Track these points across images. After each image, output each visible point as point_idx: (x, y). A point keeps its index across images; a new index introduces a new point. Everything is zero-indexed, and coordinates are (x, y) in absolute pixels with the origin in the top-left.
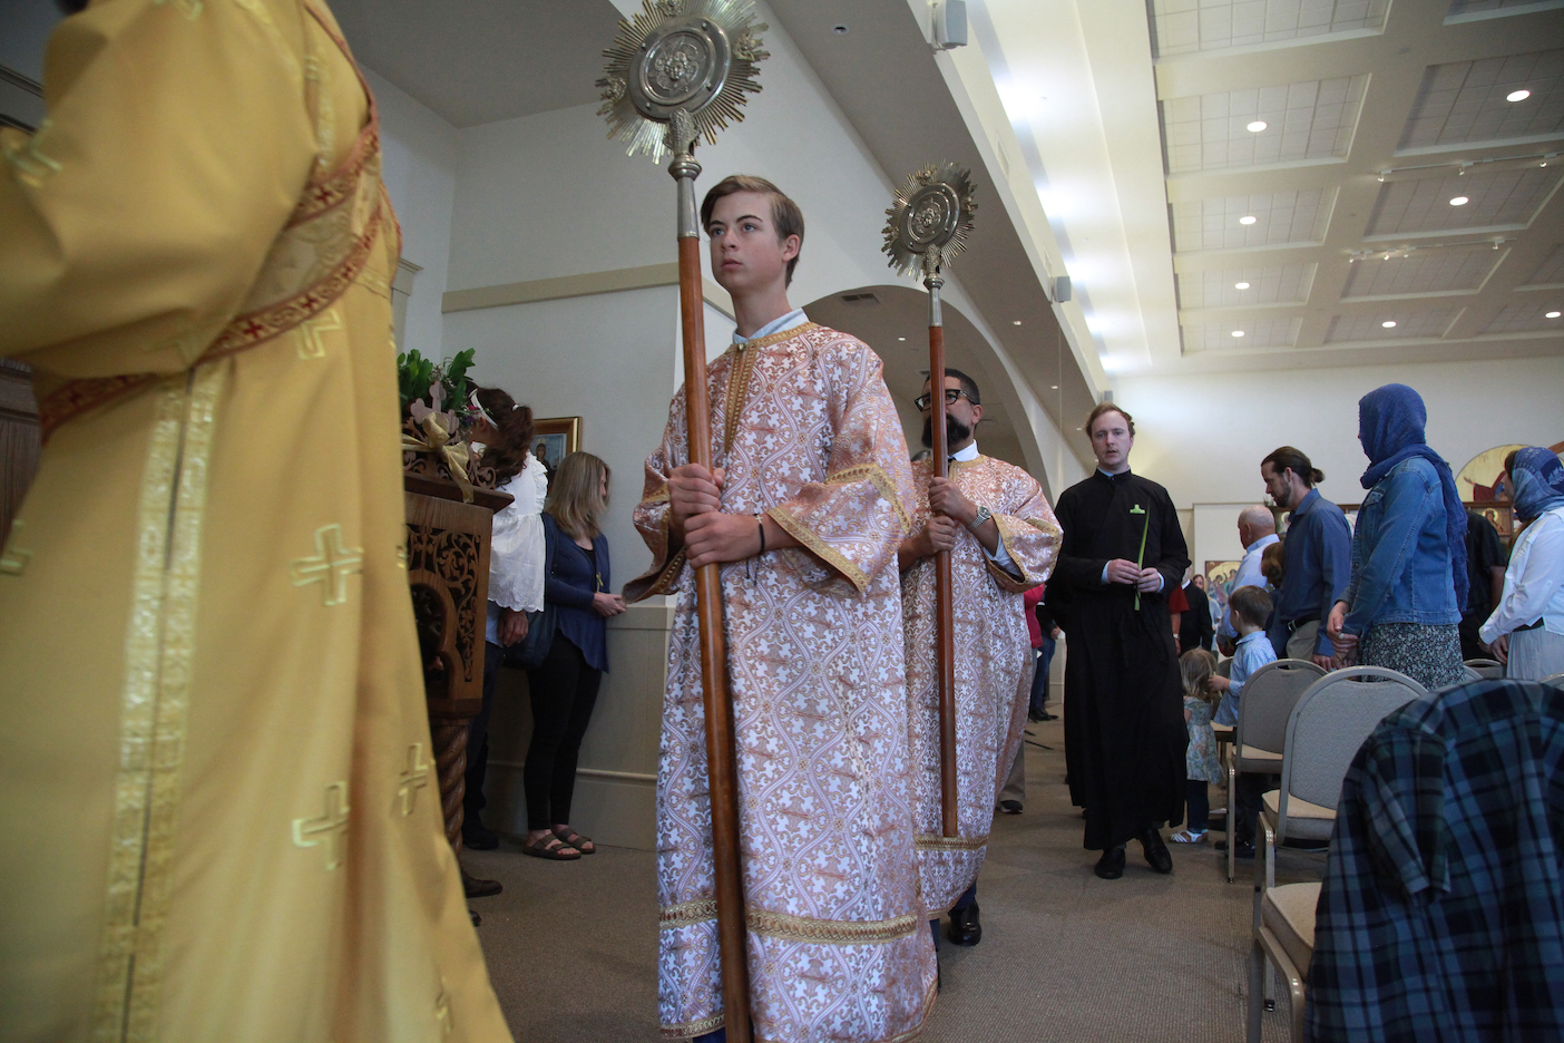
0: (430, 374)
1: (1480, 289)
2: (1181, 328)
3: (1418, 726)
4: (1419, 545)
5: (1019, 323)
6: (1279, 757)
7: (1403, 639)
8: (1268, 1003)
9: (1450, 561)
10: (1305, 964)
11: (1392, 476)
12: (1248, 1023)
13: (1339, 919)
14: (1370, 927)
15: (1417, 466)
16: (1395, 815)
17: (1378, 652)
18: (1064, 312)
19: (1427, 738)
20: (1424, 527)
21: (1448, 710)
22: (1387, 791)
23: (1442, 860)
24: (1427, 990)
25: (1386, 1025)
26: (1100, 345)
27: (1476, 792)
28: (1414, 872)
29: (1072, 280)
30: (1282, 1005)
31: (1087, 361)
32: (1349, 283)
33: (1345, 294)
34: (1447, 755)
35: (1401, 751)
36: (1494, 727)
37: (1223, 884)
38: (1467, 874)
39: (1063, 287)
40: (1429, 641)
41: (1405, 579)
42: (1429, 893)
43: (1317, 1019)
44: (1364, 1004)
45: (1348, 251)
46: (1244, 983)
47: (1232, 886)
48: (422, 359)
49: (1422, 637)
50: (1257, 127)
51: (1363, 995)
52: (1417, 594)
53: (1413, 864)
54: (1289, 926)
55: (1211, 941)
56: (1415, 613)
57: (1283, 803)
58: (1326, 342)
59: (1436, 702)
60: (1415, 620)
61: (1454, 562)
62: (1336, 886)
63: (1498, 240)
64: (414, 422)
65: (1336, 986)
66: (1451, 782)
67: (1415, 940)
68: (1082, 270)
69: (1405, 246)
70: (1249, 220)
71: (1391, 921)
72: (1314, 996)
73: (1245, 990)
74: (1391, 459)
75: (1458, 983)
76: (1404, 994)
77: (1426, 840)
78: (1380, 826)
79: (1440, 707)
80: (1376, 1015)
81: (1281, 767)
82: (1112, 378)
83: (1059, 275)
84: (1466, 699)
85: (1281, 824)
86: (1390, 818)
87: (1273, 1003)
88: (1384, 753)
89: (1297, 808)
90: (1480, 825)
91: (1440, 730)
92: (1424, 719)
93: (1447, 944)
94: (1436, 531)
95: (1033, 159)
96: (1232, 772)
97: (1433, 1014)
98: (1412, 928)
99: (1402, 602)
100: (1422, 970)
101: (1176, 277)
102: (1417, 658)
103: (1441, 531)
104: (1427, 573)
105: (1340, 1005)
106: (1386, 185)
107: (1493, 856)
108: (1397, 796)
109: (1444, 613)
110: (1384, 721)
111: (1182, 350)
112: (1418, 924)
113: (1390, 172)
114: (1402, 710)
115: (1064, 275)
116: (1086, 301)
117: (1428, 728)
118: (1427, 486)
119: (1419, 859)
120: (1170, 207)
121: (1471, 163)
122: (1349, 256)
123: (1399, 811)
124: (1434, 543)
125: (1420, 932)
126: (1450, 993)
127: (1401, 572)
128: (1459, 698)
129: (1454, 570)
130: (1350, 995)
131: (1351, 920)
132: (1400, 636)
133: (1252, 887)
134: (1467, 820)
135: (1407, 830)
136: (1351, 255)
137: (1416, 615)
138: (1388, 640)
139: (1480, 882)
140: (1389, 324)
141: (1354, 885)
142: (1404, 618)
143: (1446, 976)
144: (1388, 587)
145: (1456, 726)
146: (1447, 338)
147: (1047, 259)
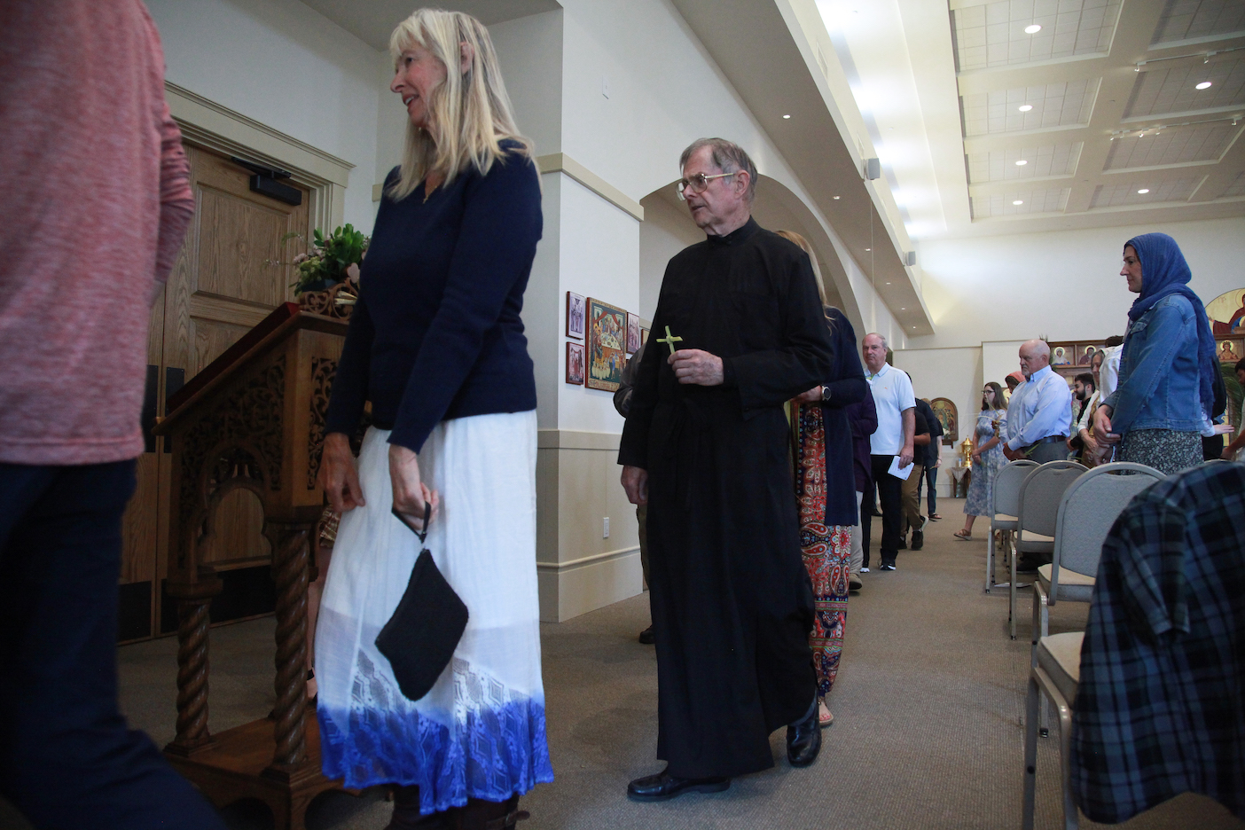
0: (362, 243)
1: (1220, 159)
2: (970, 199)
3: (1163, 501)
4: (1174, 364)
5: (838, 198)
6: (1051, 539)
7: (1157, 442)
8: (1044, 731)
9: (1198, 380)
10: (1071, 696)
11: (1155, 309)
12: (1027, 747)
13: (1099, 657)
14: (1124, 662)
15: (1177, 301)
16: (1144, 572)
17: (1135, 452)
18: (875, 187)
19: (1171, 511)
20: (1179, 352)
21: (1189, 489)
22: (1137, 554)
23: (1183, 607)
24: (1171, 713)
25: (1136, 740)
26: (905, 215)
27: (1212, 554)
28: (1160, 617)
29: (881, 162)
30: (1054, 733)
31: (894, 228)
32: (1110, 158)
33: (1106, 167)
34: (1187, 524)
35: (1150, 521)
36: (1227, 501)
37: (1007, 641)
38: (1204, 620)
39: (873, 167)
40: (1178, 444)
41: (1160, 393)
42: (1172, 634)
43: (1080, 737)
44: (1118, 724)
45: (1109, 131)
46: (1024, 715)
47: (1014, 642)
48: (355, 231)
49: (1173, 441)
50: (1033, 29)
51: (1117, 717)
52: (1170, 406)
53: (1158, 610)
54: (1060, 667)
55: (998, 685)
56: (1169, 421)
57: (1055, 573)
58: (1091, 207)
59: (1178, 481)
60: (1169, 427)
61: (1202, 381)
62: (1097, 631)
63: (1237, 117)
64: (351, 282)
65: (1096, 710)
66: (1191, 546)
67: (1161, 674)
68: (889, 154)
69: (1157, 126)
70: (1026, 108)
71: (1141, 659)
72: (1079, 719)
73: (1024, 722)
74: (1155, 296)
75: (1196, 707)
76: (1152, 717)
77: (1170, 592)
78: (1132, 581)
79: (1182, 485)
80: (1128, 732)
81: (1053, 547)
82: (915, 242)
83: (871, 157)
84: (1203, 478)
85: (1054, 590)
86: (1140, 575)
87: (1046, 731)
88: (1136, 523)
89: (1066, 577)
90: (1215, 581)
91: (1182, 503)
92: (1169, 495)
93: (1188, 677)
94: (1189, 356)
95: (847, 63)
96: (1014, 552)
97: (1175, 732)
98: (1159, 665)
99: (1156, 411)
100: (1167, 697)
101: (966, 157)
102: (1168, 458)
103: (1194, 356)
104: (1179, 389)
105: (1099, 725)
106: (1142, 75)
107: (1226, 606)
108: (1146, 557)
109: (1191, 422)
110: (1135, 498)
111: (972, 218)
112: (1163, 660)
113: (1145, 63)
114: (1150, 488)
115: (875, 158)
116: (892, 179)
117: (1171, 502)
118: (1184, 319)
119: (1164, 607)
120: (960, 98)
121: (1215, 53)
122: (1110, 135)
123: (1147, 569)
124: (1187, 365)
125: (1165, 668)
126: (1189, 715)
127: (1155, 388)
128: (1198, 478)
129: (1201, 387)
130: (1107, 717)
131: (1108, 657)
132: (1155, 440)
133: (1030, 643)
134: (1204, 576)
135: (1154, 584)
136: (1111, 134)
137: (1170, 422)
138: (1144, 443)
139: (1215, 626)
140: (1143, 191)
141: (1111, 630)
142: (1159, 425)
143: (1186, 702)
144: (1144, 400)
145: (1195, 500)
146: (1192, 201)
147: (860, 144)
